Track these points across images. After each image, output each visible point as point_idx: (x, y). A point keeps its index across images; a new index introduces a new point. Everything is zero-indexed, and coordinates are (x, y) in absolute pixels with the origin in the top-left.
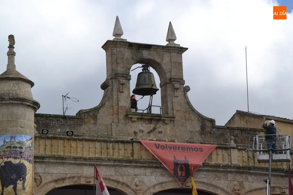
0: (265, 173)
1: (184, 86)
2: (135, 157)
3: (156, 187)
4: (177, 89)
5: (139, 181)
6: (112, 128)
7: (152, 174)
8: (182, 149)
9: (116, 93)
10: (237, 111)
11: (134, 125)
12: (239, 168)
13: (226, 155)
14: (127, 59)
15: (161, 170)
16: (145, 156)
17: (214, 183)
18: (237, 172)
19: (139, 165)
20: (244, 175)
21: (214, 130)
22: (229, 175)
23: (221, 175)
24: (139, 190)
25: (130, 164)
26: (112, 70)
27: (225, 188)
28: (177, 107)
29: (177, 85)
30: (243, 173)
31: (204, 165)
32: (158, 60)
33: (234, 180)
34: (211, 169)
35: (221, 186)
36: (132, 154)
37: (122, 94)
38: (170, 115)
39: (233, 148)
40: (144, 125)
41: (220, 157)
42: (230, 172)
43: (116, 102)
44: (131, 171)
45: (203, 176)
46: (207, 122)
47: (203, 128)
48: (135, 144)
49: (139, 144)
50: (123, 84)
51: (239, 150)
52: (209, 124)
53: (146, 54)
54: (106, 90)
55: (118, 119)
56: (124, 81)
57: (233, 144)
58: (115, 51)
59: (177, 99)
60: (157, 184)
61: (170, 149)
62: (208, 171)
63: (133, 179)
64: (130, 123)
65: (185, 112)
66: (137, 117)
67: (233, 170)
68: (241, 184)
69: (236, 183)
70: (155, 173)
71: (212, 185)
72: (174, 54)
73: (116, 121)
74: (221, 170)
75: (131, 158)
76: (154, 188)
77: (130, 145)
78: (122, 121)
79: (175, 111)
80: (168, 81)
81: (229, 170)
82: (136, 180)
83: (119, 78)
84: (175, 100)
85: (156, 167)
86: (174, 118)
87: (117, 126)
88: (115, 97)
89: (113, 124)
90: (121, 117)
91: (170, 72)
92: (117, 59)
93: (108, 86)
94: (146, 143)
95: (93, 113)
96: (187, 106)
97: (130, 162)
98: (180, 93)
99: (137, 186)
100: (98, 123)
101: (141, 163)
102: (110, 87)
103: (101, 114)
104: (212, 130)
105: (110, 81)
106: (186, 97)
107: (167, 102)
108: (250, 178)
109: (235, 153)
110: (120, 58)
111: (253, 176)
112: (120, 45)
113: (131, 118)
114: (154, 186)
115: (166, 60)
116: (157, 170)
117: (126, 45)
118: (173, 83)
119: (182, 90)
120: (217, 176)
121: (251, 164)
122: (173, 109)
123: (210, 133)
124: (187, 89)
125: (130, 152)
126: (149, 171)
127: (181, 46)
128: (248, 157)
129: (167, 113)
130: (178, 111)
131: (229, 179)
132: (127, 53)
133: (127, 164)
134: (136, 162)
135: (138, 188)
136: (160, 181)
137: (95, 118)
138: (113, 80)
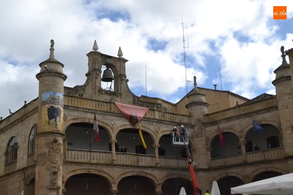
0: (169, 123)
1: (126, 79)
2: (112, 111)
3: (122, 127)
4: (123, 80)
5: (114, 123)
6: (92, 97)
7: (120, 120)
8: (134, 109)
9: (95, 79)
10: (142, 95)
11: (103, 96)
12: (159, 120)
13: (152, 113)
14: (100, 62)
15: (124, 118)
16: (116, 111)
17: (147, 126)
18: (157, 122)
19: (114, 115)
20: (160, 124)
21: (139, 102)
22: (154, 123)
23: (151, 123)
24: (113, 128)
25: (110, 114)
26: (93, 66)
27: (152, 130)
28: (122, 89)
29: (123, 78)
30: (160, 123)
31: (144, 117)
32: (114, 64)
33: (156, 126)
34: (147, 119)
35: (151, 129)
36: (111, 109)
37: (98, 80)
38: (120, 92)
39: (156, 110)
40: (108, 96)
41: (150, 114)
42: (155, 122)
43: (95, 84)
44: (110, 117)
45: (143, 123)
46: (136, 98)
47: (134, 100)
48: (112, 104)
49: (114, 104)
50: (98, 74)
51: (159, 111)
52: (137, 99)
53: (109, 61)
54: (89, 76)
55: (95, 92)
56: (99, 73)
57: (156, 108)
58: (94, 57)
59: (123, 85)
60: (122, 125)
61: (129, 108)
62: (145, 121)
63: (111, 122)
64: (101, 94)
65: (126, 92)
66: (104, 92)
67: (156, 121)
68: (159, 128)
69: (157, 127)
70: (121, 120)
71: (146, 128)
72: (122, 63)
73: (94, 92)
74: (151, 120)
75: (110, 111)
76: (121, 127)
77: (109, 104)
78: (97, 93)
79: (122, 91)
80: (119, 75)
81: (154, 121)
82: (112, 122)
83: (96, 71)
84: (122, 85)
85: (122, 117)
86: (122, 94)
87: (95, 96)
88: (94, 81)
89: (93, 95)
90: (97, 91)
91: (120, 71)
92: (95, 61)
93: (90, 74)
94: (117, 104)
95: (83, 88)
96: (127, 89)
97: (110, 113)
98: (124, 82)
99: (113, 125)
100: (85, 93)
101: (115, 114)
102: (92, 75)
103: (87, 89)
104: (138, 102)
105: (92, 72)
106: (127, 85)
107: (118, 86)
108: (163, 125)
109: (157, 113)
110: (97, 61)
111: (164, 125)
112: (97, 54)
113: (102, 92)
114: (120, 126)
115: (118, 65)
116: (122, 118)
117: (100, 55)
118: (122, 77)
119: (125, 81)
120: (149, 123)
121: (163, 119)
122: (121, 90)
123: (137, 104)
124: (127, 81)
125: (109, 108)
126: (118, 118)
127: (125, 59)
128: (162, 115)
129: (118, 92)
130: (123, 91)
131: (154, 125)
132: (100, 59)
133: (108, 114)
134: (113, 113)
135: (113, 127)
136: (124, 124)
137: (84, 90)
138: (93, 72)
